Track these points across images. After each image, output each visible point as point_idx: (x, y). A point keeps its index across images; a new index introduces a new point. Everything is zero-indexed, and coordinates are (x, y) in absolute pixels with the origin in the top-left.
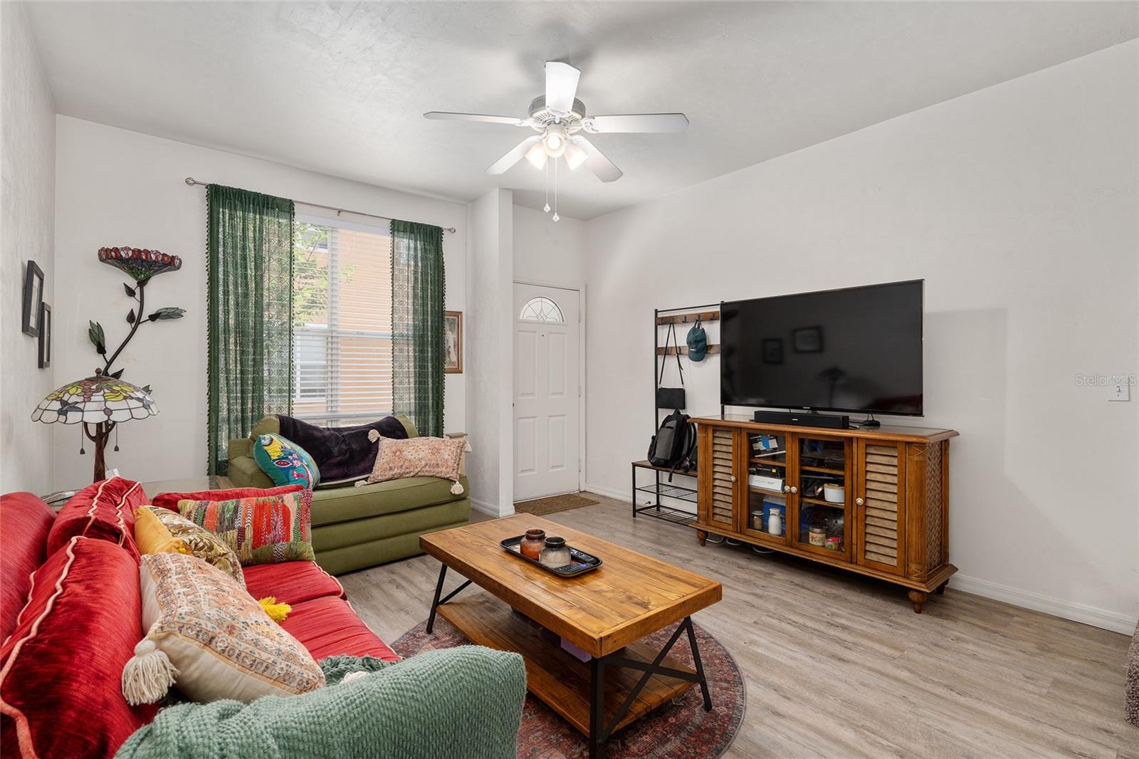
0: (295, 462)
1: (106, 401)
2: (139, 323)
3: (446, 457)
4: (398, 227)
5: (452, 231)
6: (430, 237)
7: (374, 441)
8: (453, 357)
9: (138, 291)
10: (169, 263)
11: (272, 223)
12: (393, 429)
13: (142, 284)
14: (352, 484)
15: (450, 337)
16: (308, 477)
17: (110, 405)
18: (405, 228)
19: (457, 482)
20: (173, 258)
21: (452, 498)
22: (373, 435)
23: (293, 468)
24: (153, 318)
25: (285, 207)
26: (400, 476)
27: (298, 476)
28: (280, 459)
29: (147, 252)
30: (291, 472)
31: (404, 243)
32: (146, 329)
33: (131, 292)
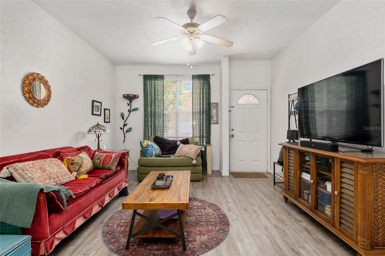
0: (150, 148)
1: (95, 129)
2: (130, 112)
3: (192, 151)
4: (194, 77)
5: (213, 75)
6: (206, 78)
7: (178, 145)
8: (215, 118)
9: (130, 104)
10: (136, 97)
11: (158, 83)
12: (186, 142)
13: (130, 102)
14: (170, 157)
15: (214, 112)
16: (153, 153)
17: (96, 130)
18: (197, 77)
19: (194, 160)
20: (135, 95)
21: (191, 165)
22: (178, 143)
23: (149, 150)
24: (133, 110)
25: (161, 77)
26: (181, 156)
27: (149, 152)
28: (146, 147)
29: (129, 94)
30: (148, 151)
31: (197, 82)
32: (132, 113)
33: (128, 105)
